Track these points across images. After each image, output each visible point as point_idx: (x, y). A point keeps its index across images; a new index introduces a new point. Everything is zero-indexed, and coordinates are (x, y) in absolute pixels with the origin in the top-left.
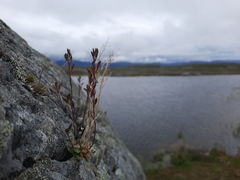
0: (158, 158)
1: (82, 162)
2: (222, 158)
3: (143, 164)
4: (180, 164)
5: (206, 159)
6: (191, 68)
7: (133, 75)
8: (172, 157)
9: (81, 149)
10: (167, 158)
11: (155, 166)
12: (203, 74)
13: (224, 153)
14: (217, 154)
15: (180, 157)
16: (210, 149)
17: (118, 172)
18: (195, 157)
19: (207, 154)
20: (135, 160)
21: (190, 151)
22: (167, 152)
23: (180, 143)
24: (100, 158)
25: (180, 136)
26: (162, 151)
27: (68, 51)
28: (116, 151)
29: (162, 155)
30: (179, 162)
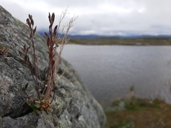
0: (115, 104)
1: (41, 115)
2: (161, 106)
3: (104, 108)
4: (131, 109)
5: (150, 106)
6: (142, 40)
7: (100, 44)
8: (125, 103)
9: (41, 104)
10: (122, 104)
11: (113, 109)
12: (151, 44)
13: (163, 102)
14: (158, 103)
15: (131, 104)
16: (153, 99)
17: (81, 118)
18: (143, 104)
19: (151, 102)
20: (99, 105)
21: (139, 100)
22: (122, 100)
23: (132, 94)
24: (63, 109)
25: (132, 89)
26: (119, 99)
27: (30, 17)
28: (81, 102)
29: (119, 102)
30: (130, 107)
